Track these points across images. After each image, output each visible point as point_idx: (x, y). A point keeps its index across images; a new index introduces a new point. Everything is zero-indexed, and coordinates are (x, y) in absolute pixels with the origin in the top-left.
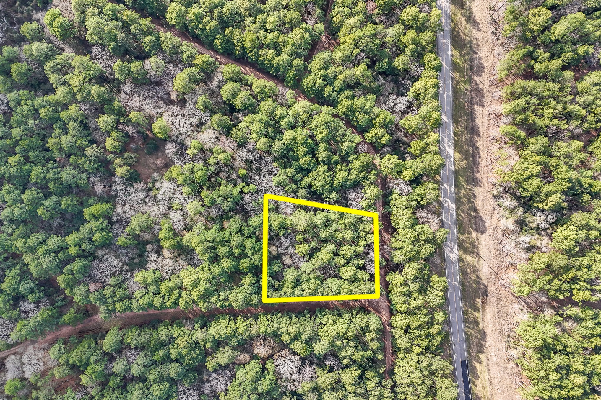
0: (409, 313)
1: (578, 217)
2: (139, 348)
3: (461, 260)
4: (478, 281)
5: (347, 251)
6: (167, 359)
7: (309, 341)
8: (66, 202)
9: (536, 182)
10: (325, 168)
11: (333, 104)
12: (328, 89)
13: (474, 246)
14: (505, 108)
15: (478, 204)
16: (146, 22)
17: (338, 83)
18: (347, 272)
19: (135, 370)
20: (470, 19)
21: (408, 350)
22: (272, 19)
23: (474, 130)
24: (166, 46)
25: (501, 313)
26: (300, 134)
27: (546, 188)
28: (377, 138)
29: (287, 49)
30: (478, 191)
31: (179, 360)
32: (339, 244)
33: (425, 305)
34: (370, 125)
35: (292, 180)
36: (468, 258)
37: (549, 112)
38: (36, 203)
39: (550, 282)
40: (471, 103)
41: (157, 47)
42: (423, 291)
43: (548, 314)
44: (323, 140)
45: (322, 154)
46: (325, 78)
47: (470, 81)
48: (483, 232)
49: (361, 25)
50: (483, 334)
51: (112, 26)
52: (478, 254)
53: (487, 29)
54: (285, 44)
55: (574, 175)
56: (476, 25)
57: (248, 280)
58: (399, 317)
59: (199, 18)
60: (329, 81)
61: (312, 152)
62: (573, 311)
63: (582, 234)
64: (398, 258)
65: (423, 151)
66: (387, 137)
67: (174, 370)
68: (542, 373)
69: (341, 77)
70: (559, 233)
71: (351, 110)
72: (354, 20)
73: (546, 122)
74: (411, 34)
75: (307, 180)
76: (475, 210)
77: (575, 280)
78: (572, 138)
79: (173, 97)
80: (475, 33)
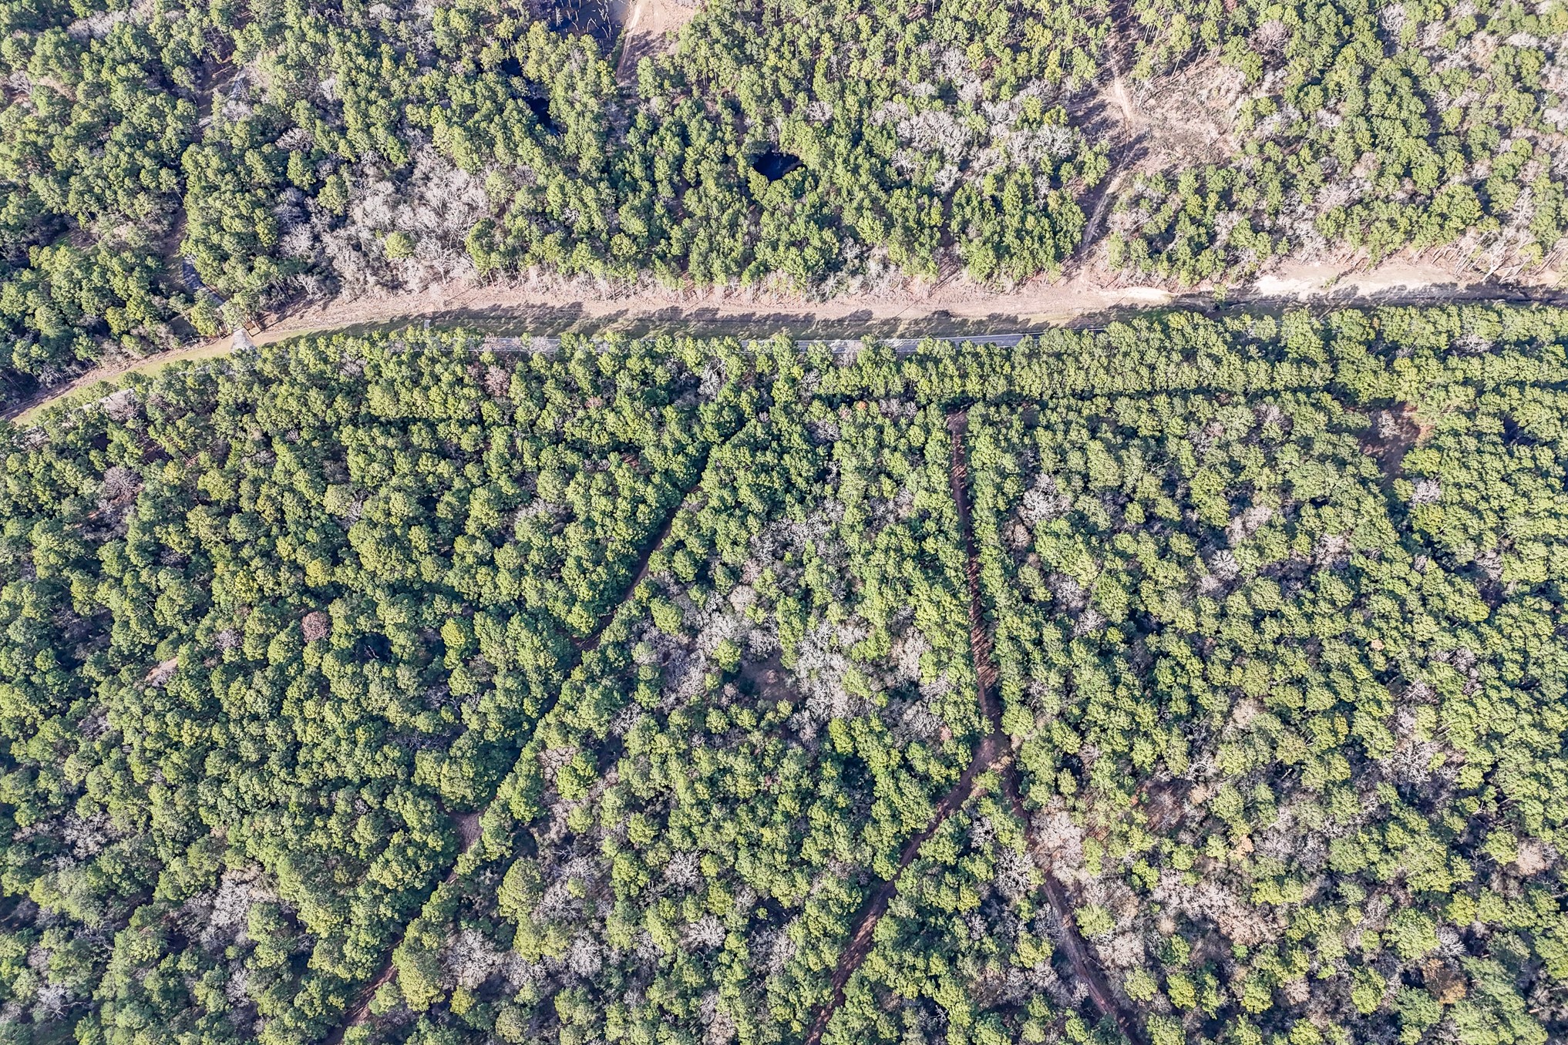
0: (964, 376)
1: (848, 218)
2: (1027, 674)
3: (902, 336)
4: (928, 320)
5: (890, 434)
6: (1039, 643)
7: (1003, 474)
8: (829, 770)
9: (809, 252)
10: (786, 457)
11: (706, 448)
12: (690, 450)
13: (885, 322)
14: (720, 282)
15: (833, 318)
16: (589, 657)
17: (684, 438)
18: (916, 434)
19: (1055, 679)
20: (611, 319)
21: (1010, 380)
22: (602, 503)
23: (746, 320)
24: (622, 636)
25: (963, 299)
26: (744, 478)
27: (816, 243)
28: (752, 402)
29: (640, 486)
30: (818, 317)
31: (1037, 626)
32: (881, 445)
33: (954, 360)
34: (735, 408)
35: (801, 500)
36: (901, 329)
37: (728, 242)
38: (831, 806)
39: (922, 245)
40: (713, 321)
41: (622, 646)
42: (937, 361)
43: (959, 250)
44: (753, 456)
45: (769, 458)
46: (676, 453)
47: (686, 321)
48: (870, 313)
49: (617, 412)
50: (992, 317)
51: (593, 694)
52: (896, 319)
53: (622, 304)
54: (632, 489)
55: (801, 221)
56: (620, 314)
57: (929, 545)
58: (969, 387)
59: (592, 585)
60: (680, 449)
61: (766, 469)
62: (954, 226)
63: (867, 213)
64: (898, 387)
65: (770, 357)
66: (752, 389)
67: (1051, 633)
68: (1026, 254)
69: (677, 434)
70: (866, 234)
71: (718, 426)
72: (611, 418)
73: (739, 244)
74: (630, 363)
75: (801, 483)
76: (841, 321)
77: (919, 222)
78: (757, 224)
79: (685, 640)
80: (629, 315)
